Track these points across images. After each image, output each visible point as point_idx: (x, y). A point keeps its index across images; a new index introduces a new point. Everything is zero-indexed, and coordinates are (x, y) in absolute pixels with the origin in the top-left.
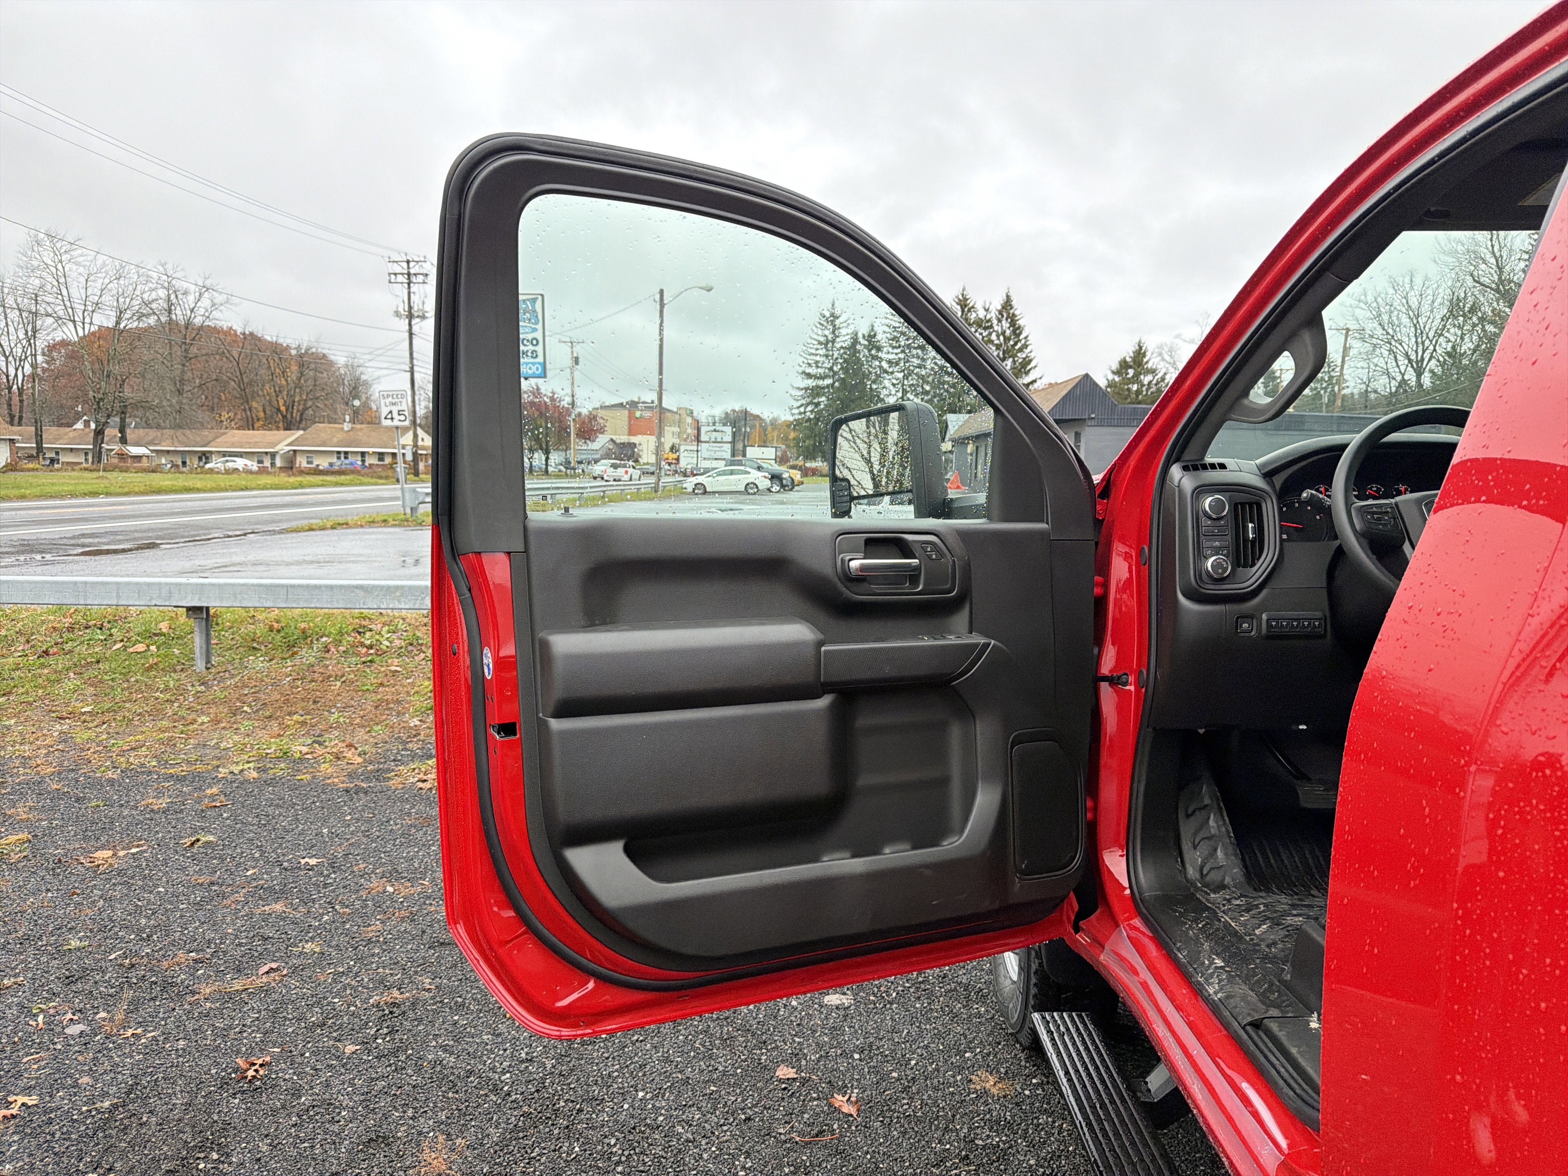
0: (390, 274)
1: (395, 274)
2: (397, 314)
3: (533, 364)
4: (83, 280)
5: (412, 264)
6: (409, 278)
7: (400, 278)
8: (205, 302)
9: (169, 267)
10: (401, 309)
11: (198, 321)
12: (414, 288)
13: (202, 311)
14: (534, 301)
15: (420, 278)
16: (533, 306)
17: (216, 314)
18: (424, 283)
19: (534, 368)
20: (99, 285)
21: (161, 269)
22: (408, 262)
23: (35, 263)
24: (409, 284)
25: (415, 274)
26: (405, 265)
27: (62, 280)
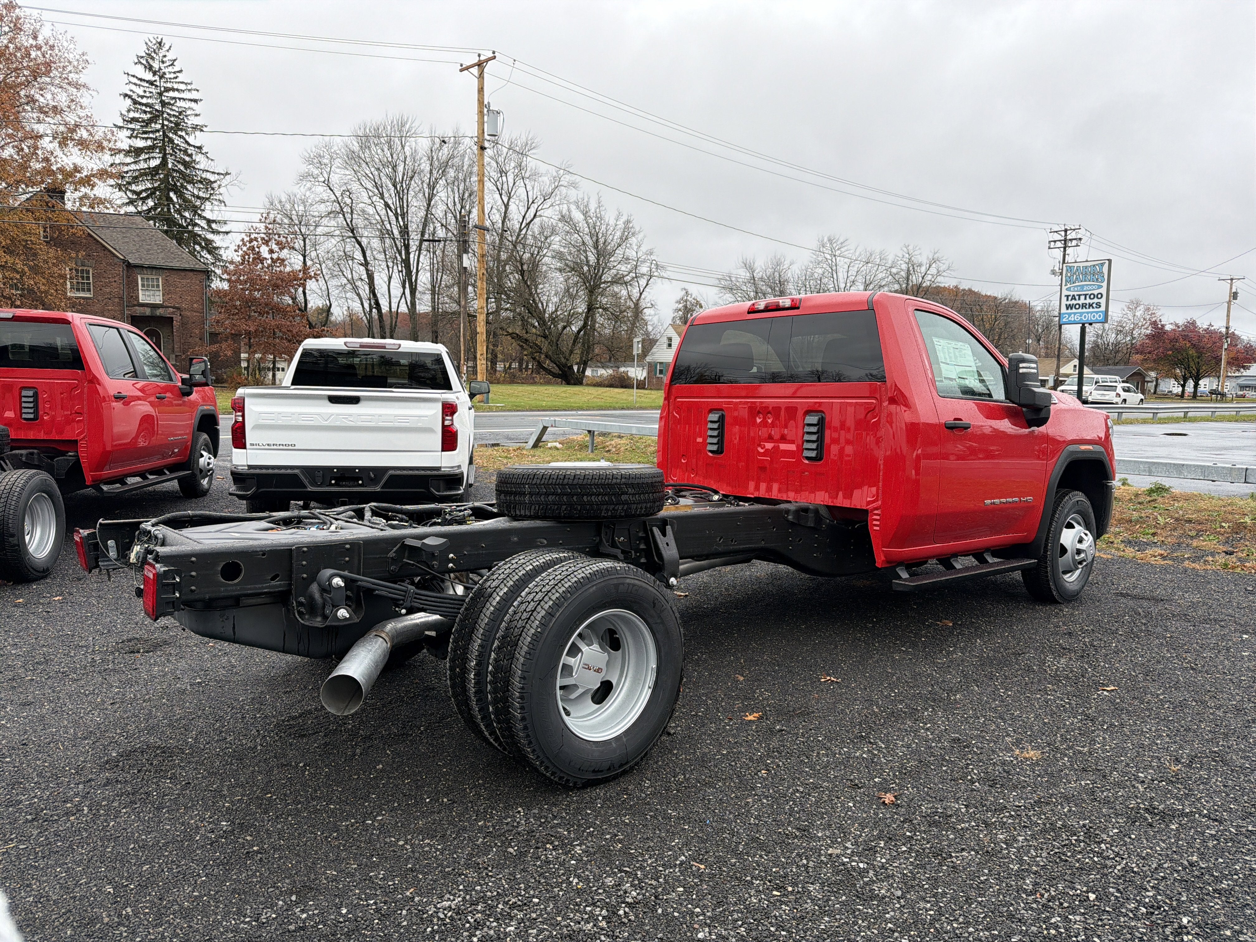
0: (1050, 242)
1: (1055, 241)
2: (1053, 272)
3: (1097, 312)
4: (846, 267)
5: (1068, 232)
6: (1065, 244)
7: (1059, 244)
8: (933, 271)
9: (911, 248)
10: (1057, 269)
11: (926, 284)
12: (1069, 251)
13: (929, 277)
14: (1102, 265)
15: (1074, 243)
16: (1101, 269)
17: (939, 279)
18: (1077, 246)
19: (1097, 316)
20: (856, 269)
21: (905, 249)
22: (1066, 231)
23: (820, 259)
24: (1065, 248)
25: (1071, 240)
26: (1063, 233)
27: (834, 268)
